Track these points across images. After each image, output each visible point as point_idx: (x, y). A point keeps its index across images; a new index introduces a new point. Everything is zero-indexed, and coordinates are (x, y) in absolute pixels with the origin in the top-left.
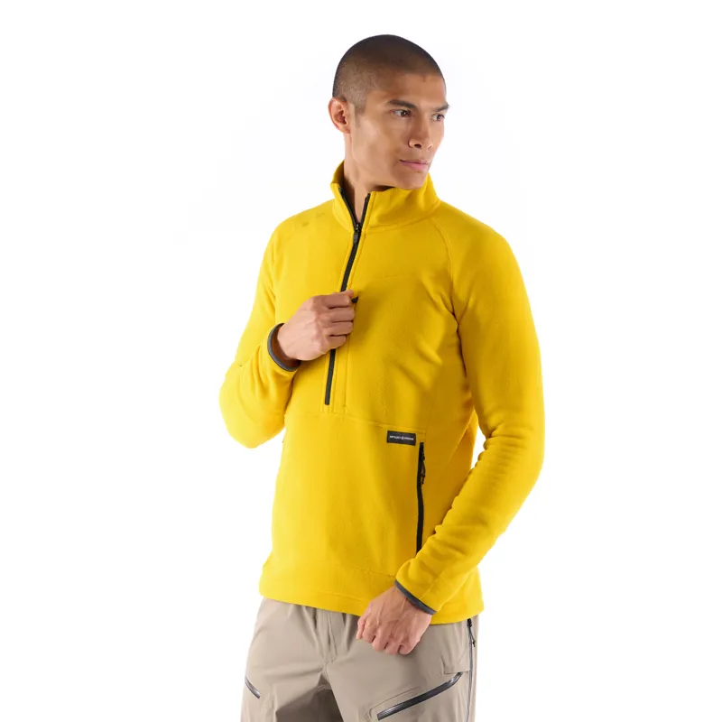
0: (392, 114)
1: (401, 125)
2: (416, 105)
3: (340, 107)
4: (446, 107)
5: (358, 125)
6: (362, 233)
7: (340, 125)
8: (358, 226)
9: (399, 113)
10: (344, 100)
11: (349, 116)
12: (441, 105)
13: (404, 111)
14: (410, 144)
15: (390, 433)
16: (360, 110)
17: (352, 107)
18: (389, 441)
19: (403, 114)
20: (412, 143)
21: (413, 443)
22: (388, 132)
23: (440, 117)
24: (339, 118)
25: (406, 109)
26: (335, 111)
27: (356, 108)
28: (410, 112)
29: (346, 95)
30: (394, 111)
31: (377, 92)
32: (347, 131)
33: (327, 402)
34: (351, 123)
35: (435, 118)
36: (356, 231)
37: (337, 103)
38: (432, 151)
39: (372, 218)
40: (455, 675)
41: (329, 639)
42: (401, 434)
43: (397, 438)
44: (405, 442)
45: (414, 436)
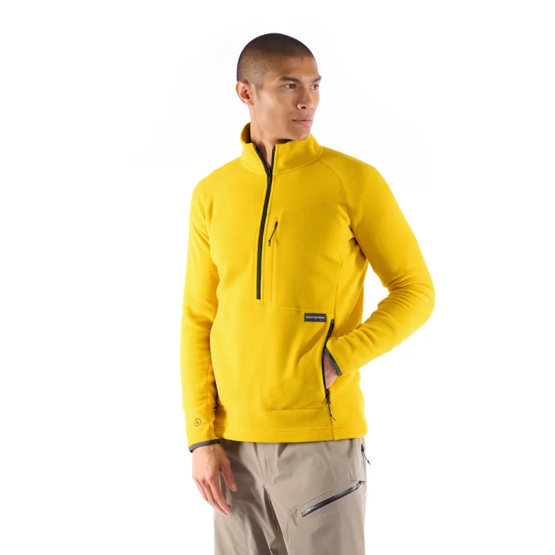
0: (283, 88)
1: (290, 95)
2: (300, 79)
3: (244, 88)
4: (319, 79)
5: (259, 97)
6: (273, 176)
7: (246, 100)
8: (269, 171)
9: (288, 87)
10: (246, 82)
11: (251, 93)
12: (316, 78)
13: (291, 85)
14: (298, 107)
15: (306, 315)
16: (260, 87)
17: (253, 86)
18: (306, 320)
19: (290, 87)
20: (299, 106)
21: (325, 320)
22: (281, 101)
23: (316, 86)
24: (244, 95)
25: (292, 83)
26: (240, 91)
27: (256, 86)
28: (296, 85)
29: (247, 78)
30: (284, 86)
31: (270, 73)
32: (251, 103)
33: (259, 297)
34: (254, 97)
35: (313, 88)
36: (268, 175)
37: (242, 85)
38: (313, 110)
39: (279, 164)
40: (358, 482)
41: (266, 463)
42: (314, 315)
43: (312, 318)
44: (318, 320)
45: (324, 315)
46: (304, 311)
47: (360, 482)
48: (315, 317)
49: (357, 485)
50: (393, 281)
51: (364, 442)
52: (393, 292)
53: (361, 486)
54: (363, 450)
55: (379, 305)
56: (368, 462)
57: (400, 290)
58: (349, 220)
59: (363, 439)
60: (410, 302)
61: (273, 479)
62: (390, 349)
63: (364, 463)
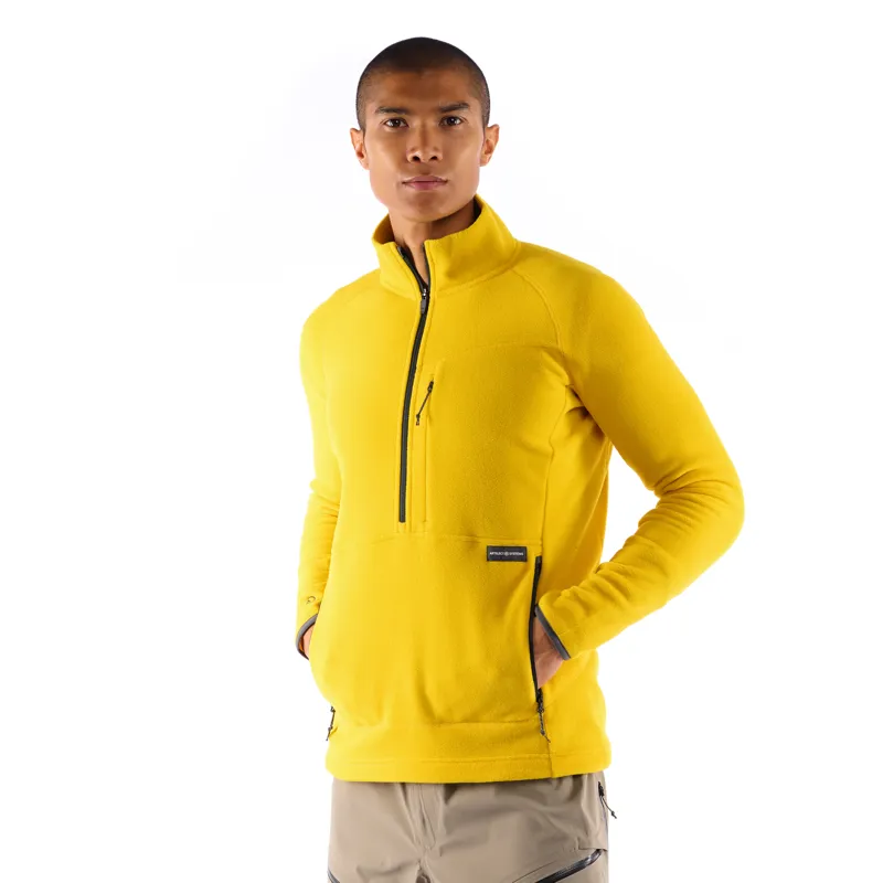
6: (432, 299)
15: (490, 549)
18: (490, 559)
21: (524, 559)
33: (402, 518)
36: (423, 297)
40: (593, 851)
41: (424, 821)
42: (502, 549)
43: (499, 554)
44: (511, 559)
45: (523, 549)
46: (484, 543)
47: (598, 851)
48: (506, 554)
49: (593, 855)
50: (664, 478)
51: (603, 779)
52: (666, 498)
53: (601, 858)
54: (601, 793)
55: (640, 523)
56: (613, 814)
57: (676, 494)
58: (566, 377)
59: (601, 774)
60: (692, 516)
61: (437, 847)
62: (661, 604)
63: (605, 816)
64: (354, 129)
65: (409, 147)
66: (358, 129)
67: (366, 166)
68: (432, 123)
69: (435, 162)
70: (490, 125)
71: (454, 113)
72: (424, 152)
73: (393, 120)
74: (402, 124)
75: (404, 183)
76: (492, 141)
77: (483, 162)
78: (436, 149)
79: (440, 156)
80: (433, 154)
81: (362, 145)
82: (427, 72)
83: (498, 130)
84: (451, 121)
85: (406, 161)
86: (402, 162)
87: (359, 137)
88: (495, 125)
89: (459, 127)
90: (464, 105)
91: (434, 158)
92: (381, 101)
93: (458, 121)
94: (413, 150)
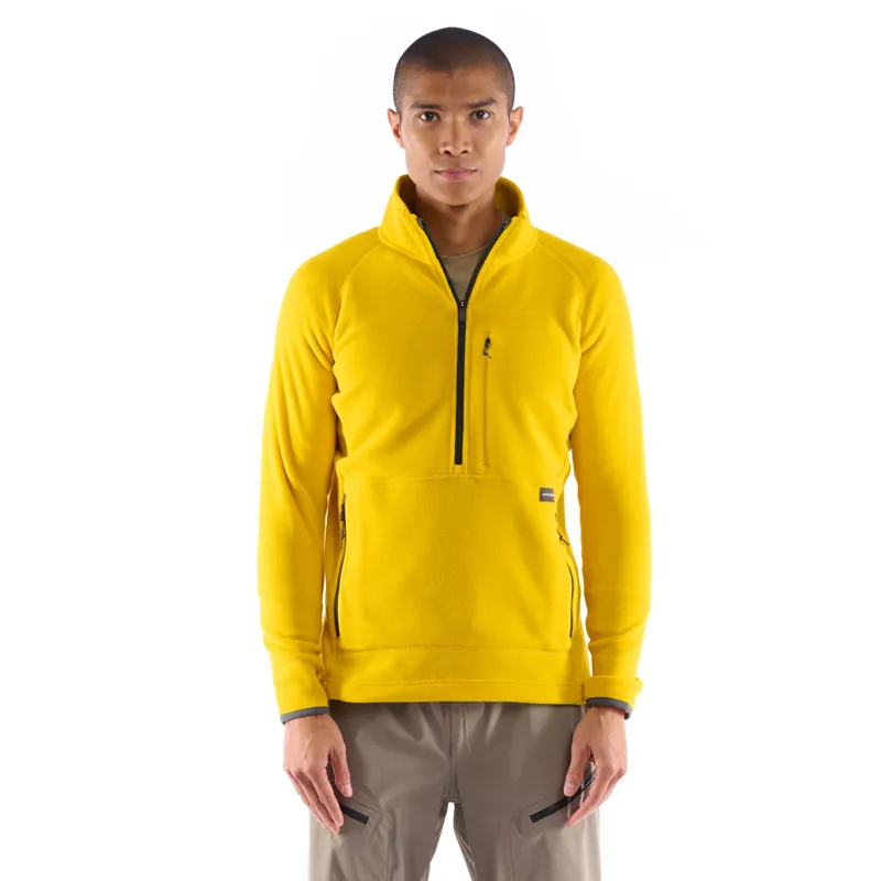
15: (542, 490)
18: (543, 499)
46: (539, 484)
64: (392, 111)
65: (442, 141)
66: (395, 110)
67: (402, 145)
68: (461, 118)
69: (464, 155)
70: (514, 108)
71: (483, 108)
72: (455, 147)
73: (427, 114)
74: (435, 118)
75: (437, 172)
76: (516, 121)
77: (508, 143)
78: (466, 144)
79: (470, 149)
80: (463, 149)
81: (399, 126)
82: (458, 72)
83: (522, 112)
84: (480, 114)
85: (438, 152)
86: (435, 154)
87: (395, 119)
88: (520, 107)
89: (487, 120)
90: (492, 101)
91: (465, 152)
92: (417, 97)
93: (486, 115)
94: (445, 144)
